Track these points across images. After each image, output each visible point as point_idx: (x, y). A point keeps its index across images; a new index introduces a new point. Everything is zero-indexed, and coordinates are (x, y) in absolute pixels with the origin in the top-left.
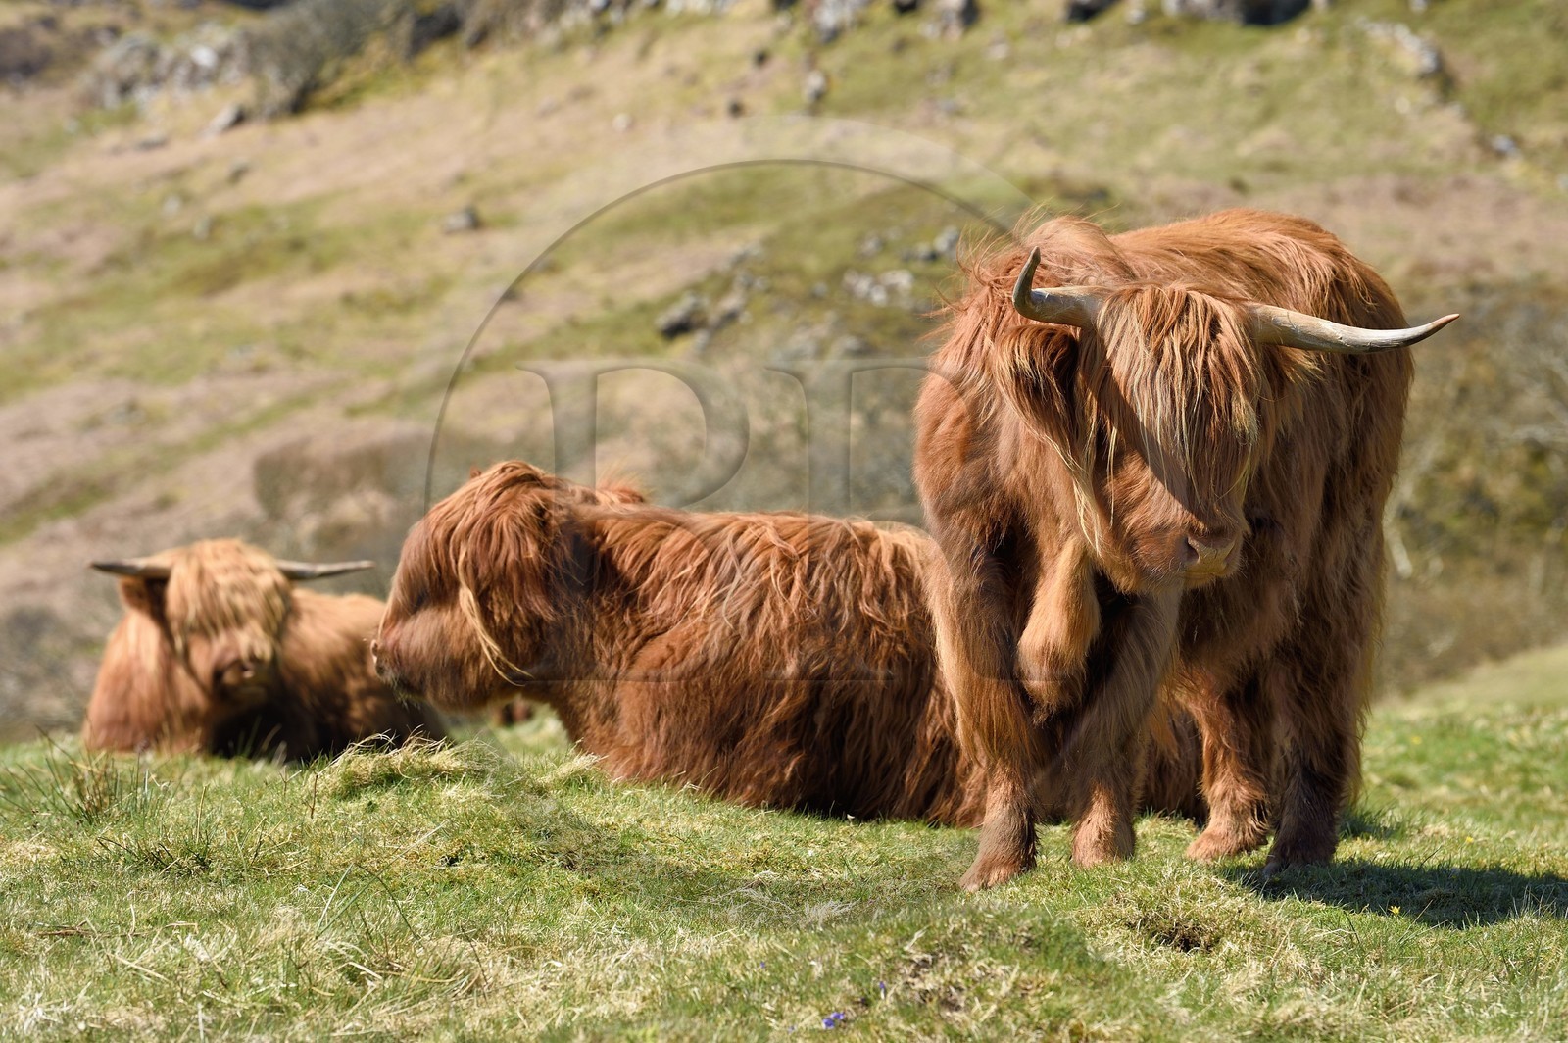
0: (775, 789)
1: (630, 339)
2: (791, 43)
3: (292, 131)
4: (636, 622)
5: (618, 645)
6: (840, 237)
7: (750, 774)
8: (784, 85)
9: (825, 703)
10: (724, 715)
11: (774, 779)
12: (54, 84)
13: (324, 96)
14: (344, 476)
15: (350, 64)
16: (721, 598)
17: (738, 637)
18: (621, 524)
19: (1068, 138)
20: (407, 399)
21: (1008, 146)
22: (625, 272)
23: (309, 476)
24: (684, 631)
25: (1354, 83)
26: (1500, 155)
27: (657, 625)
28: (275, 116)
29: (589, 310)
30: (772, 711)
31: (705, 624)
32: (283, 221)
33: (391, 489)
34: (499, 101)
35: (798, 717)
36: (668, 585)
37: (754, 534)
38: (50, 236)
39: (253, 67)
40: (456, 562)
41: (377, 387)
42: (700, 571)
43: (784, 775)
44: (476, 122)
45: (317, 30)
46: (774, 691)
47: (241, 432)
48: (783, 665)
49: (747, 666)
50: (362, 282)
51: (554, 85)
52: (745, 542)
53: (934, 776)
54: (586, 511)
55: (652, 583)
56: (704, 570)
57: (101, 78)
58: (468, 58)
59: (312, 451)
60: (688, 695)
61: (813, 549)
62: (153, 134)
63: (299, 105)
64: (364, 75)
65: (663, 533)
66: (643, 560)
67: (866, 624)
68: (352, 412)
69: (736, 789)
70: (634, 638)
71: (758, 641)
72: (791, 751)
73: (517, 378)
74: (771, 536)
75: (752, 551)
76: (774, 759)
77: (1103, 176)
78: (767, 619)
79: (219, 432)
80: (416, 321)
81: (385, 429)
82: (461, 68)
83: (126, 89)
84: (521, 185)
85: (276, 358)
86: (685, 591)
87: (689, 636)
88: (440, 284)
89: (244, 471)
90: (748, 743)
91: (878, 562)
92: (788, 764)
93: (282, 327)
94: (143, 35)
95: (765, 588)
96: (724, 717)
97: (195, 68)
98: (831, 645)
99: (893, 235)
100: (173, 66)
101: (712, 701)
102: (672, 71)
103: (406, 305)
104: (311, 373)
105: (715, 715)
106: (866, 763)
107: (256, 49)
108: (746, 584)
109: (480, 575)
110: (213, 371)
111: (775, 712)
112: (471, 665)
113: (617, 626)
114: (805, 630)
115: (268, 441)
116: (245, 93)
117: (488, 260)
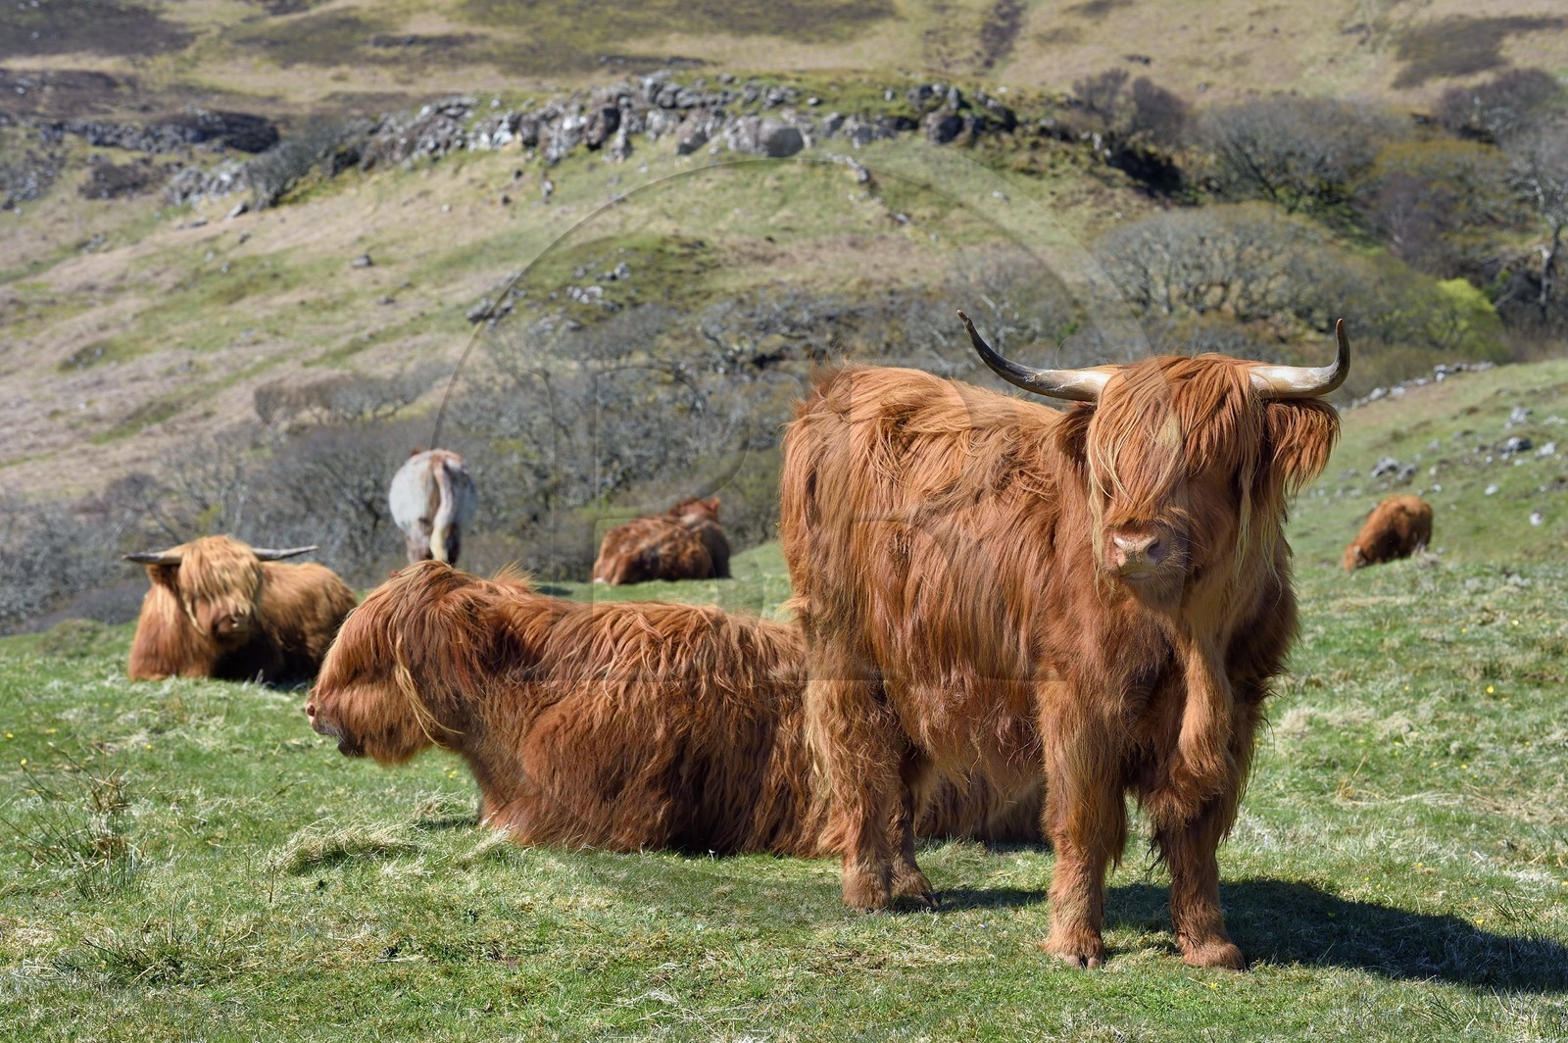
0: (650, 831)
1: (453, 323)
2: (534, 165)
3: (271, 215)
4: (534, 694)
5: (520, 713)
6: (563, 270)
7: (629, 818)
8: (531, 188)
9: (689, 759)
10: (607, 771)
11: (649, 822)
12: (150, 193)
13: (289, 196)
14: (303, 399)
15: (301, 180)
16: (602, 674)
17: (617, 707)
18: (521, 612)
19: (682, 214)
20: (337, 356)
21: (650, 219)
22: (450, 288)
23: (284, 399)
24: (573, 703)
25: (827, 186)
26: (901, 223)
27: (551, 696)
28: (262, 208)
29: (431, 308)
30: (645, 766)
31: (590, 696)
32: (268, 263)
33: (328, 406)
34: (380, 198)
35: (666, 772)
36: (559, 664)
37: (627, 621)
38: (147, 273)
39: (251, 183)
40: (394, 645)
41: (320, 350)
42: (585, 652)
43: (656, 818)
44: (369, 210)
45: (284, 163)
46: (647, 750)
47: (248, 376)
48: (653, 730)
49: (624, 731)
50: (310, 295)
51: (409, 190)
52: (620, 628)
53: (776, 815)
55: (546, 662)
56: (588, 651)
57: (172, 190)
58: (364, 176)
59: (286, 385)
60: (578, 756)
61: (676, 633)
62: (201, 219)
63: (275, 203)
64: (308, 186)
65: (554, 619)
66: (540, 640)
67: (718, 693)
68: (306, 365)
70: (533, 708)
71: (632, 710)
72: (661, 798)
73: (394, 345)
74: (641, 622)
75: (626, 635)
76: (648, 806)
77: (701, 235)
78: (640, 691)
79: (236, 376)
80: (340, 315)
81: (323, 373)
82: (361, 181)
83: (185, 195)
84: (393, 243)
85: (265, 336)
86: (573, 668)
87: (577, 706)
88: (351, 295)
89: (250, 397)
90: (627, 793)
91: (727, 642)
92: (659, 809)
93: (267, 319)
94: (194, 167)
95: (638, 664)
96: (607, 773)
97: (221, 183)
98: (692, 712)
99: (591, 266)
100: (210, 183)
101: (597, 760)
102: (472, 181)
103: (334, 307)
104: (283, 344)
105: (599, 772)
106: (722, 804)
107: (252, 172)
108: (622, 662)
109: (413, 660)
110: (232, 343)
111: (649, 767)
113: (519, 699)
114: (670, 699)
115: (261, 381)
116: (247, 196)
117: (376, 282)
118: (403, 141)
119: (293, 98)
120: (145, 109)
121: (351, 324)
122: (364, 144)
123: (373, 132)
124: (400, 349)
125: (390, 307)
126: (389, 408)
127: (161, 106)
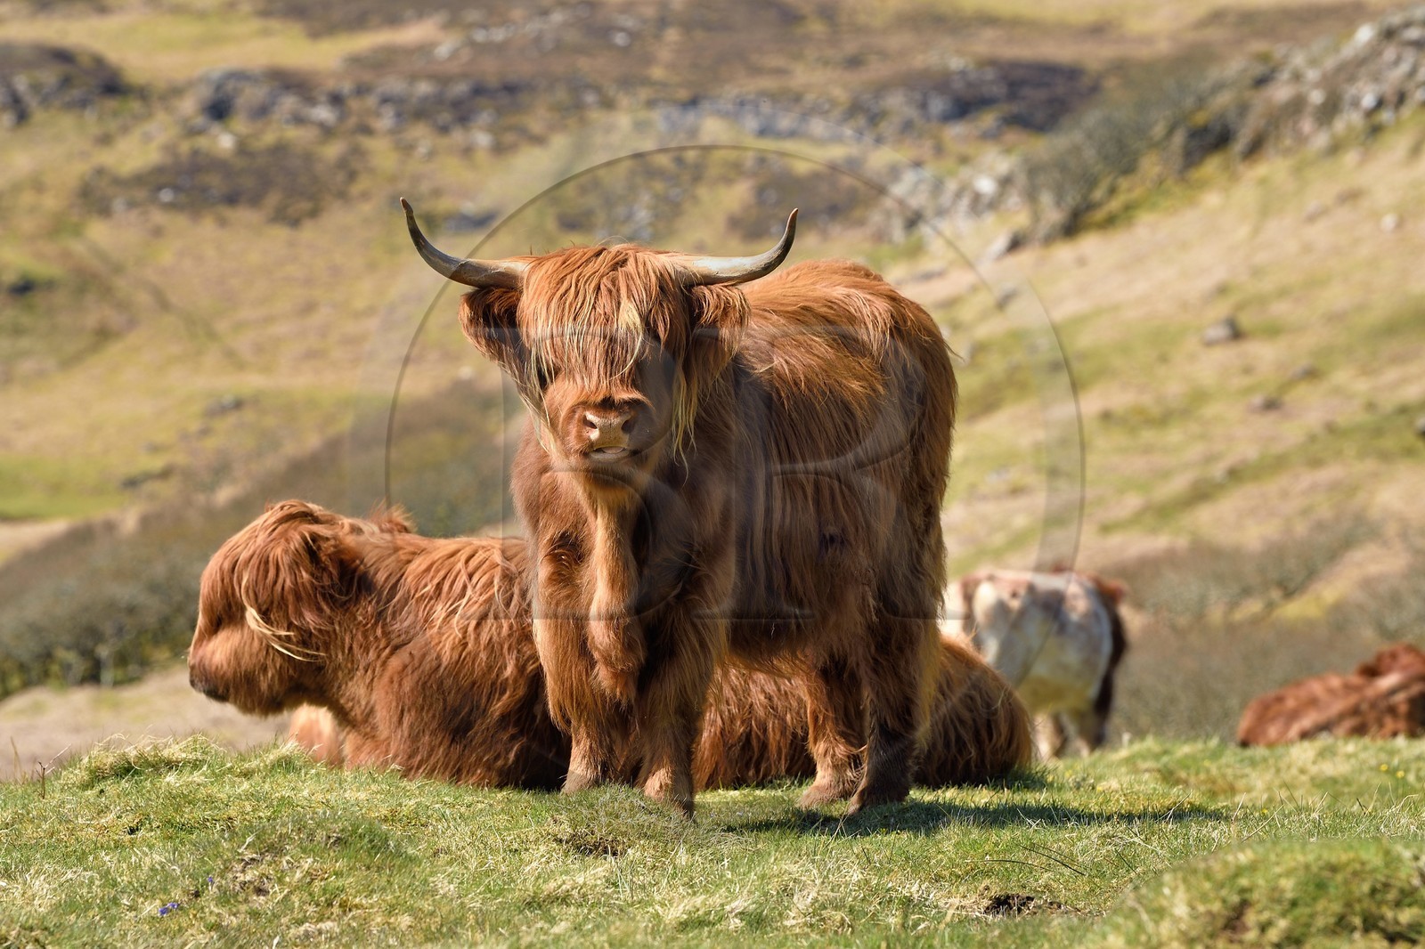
0: (500, 772)
1: (1389, 443)
3: (1065, 253)
4: (386, 634)
5: (372, 655)
7: (479, 759)
10: (455, 711)
11: (500, 763)
13: (1099, 215)
15: (1124, 183)
16: (454, 611)
17: (465, 645)
18: (377, 551)
20: (1162, 513)
22: (1392, 374)
24: (423, 640)
27: (403, 636)
28: (1049, 240)
29: (1350, 414)
30: (496, 704)
31: (440, 633)
34: (1266, 211)
35: (520, 709)
36: (411, 602)
37: (484, 555)
39: (1031, 196)
40: (240, 588)
41: (1133, 502)
42: (438, 589)
43: (508, 759)
44: (1243, 231)
45: (1089, 151)
46: (498, 688)
48: (503, 666)
49: (473, 668)
50: (1118, 398)
51: (1321, 191)
52: (476, 563)
54: (351, 541)
55: (399, 601)
56: (441, 589)
58: (1241, 168)
60: (425, 695)
63: (1072, 228)
64: (1137, 193)
65: (410, 558)
66: (393, 581)
68: (1106, 529)
69: (468, 772)
70: (385, 648)
71: (482, 647)
72: (513, 738)
73: (1272, 486)
74: (497, 558)
75: (480, 570)
76: (500, 747)
78: (491, 628)
80: (1174, 435)
81: (1135, 546)
82: (1234, 178)
84: (1283, 293)
86: (426, 606)
87: (426, 644)
88: (1199, 396)
90: (476, 733)
92: (512, 748)
95: (490, 600)
96: (456, 712)
97: (977, 197)
100: (957, 198)
101: (445, 700)
103: (1163, 420)
105: (447, 711)
107: (1033, 172)
108: (475, 599)
109: (260, 601)
111: (498, 707)
112: (261, 675)
113: (371, 639)
116: (1020, 218)
117: (1248, 370)
118: (1317, 97)
119: (1136, 25)
120: (854, 62)
121: (1196, 451)
122: (1243, 109)
123: (1261, 82)
124: (1284, 495)
125: (1272, 417)
126: (1253, 606)
127: (884, 55)
